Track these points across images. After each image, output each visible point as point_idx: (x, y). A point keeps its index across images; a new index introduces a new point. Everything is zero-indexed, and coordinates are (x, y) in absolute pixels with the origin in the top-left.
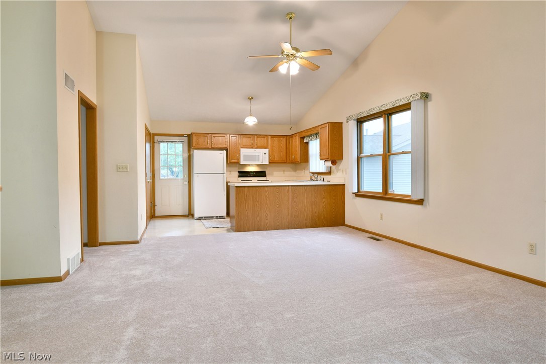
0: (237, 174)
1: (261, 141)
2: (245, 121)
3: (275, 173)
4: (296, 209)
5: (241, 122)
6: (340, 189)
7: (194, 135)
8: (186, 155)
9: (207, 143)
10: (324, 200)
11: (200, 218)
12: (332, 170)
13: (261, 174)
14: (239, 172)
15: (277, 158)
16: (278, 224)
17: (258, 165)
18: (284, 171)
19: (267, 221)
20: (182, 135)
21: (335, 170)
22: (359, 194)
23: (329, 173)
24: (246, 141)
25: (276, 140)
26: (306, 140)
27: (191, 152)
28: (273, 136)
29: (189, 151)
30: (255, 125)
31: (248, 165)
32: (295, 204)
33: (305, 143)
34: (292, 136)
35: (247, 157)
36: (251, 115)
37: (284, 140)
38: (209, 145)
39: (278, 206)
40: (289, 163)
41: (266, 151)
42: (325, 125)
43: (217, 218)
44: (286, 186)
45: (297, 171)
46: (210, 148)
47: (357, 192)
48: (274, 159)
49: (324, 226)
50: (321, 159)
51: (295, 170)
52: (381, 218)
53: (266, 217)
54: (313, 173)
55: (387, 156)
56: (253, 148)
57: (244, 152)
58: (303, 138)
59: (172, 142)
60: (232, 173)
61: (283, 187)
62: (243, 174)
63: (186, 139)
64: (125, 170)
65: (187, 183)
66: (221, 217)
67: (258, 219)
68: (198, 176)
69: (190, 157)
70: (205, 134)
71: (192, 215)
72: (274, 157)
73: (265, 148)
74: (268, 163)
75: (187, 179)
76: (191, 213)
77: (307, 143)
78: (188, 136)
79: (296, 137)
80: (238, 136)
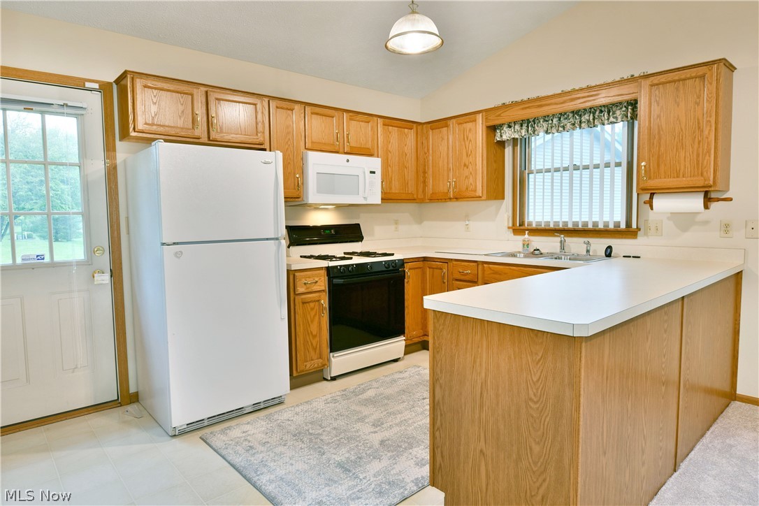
1: (359, 131)
3: (379, 229)
7: (139, 83)
8: (98, 166)
9: (194, 121)
12: (648, 222)
13: (350, 233)
15: (396, 188)
18: (396, 222)
20: (78, 84)
21: (668, 224)
23: (632, 232)
24: (318, 127)
25: (395, 133)
28: (389, 121)
29: (110, 148)
31: (316, 207)
33: (499, 142)
35: (329, 181)
36: (414, 12)
38: (200, 128)
40: (422, 201)
41: (375, 163)
46: (206, 139)
48: (391, 189)
56: (338, 152)
57: (317, 163)
58: (493, 129)
62: (299, 235)
63: (94, 102)
65: (105, 279)
66: (277, 402)
68: (178, 255)
69: (111, 174)
70: (181, 86)
71: (134, 398)
72: (391, 182)
73: (371, 155)
74: (379, 202)
75: (105, 260)
76: (132, 390)
77: (502, 144)
78: (105, 88)
79: (469, 125)
80: (297, 107)
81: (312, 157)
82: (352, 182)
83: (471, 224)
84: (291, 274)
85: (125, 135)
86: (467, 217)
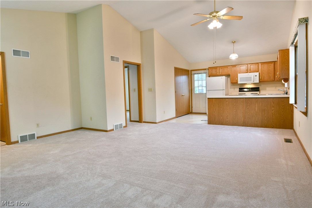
1: (253, 67)
2: (230, 57)
4: (249, 114)
5: (228, 58)
9: (217, 72)
10: (273, 108)
13: (256, 89)
14: (239, 89)
15: (266, 78)
16: (235, 122)
17: (254, 84)
19: (227, 120)
20: (205, 69)
24: (242, 68)
25: (266, 65)
28: (263, 63)
32: (248, 110)
36: (234, 53)
37: (272, 65)
38: (218, 74)
39: (235, 111)
41: (257, 74)
47: (294, 103)
48: (264, 79)
49: (272, 128)
52: (299, 125)
53: (227, 117)
56: (247, 73)
59: (200, 73)
60: (235, 89)
61: (239, 99)
63: (207, 71)
64: (151, 91)
67: (222, 118)
73: (257, 72)
74: (259, 82)
81: (239, 75)
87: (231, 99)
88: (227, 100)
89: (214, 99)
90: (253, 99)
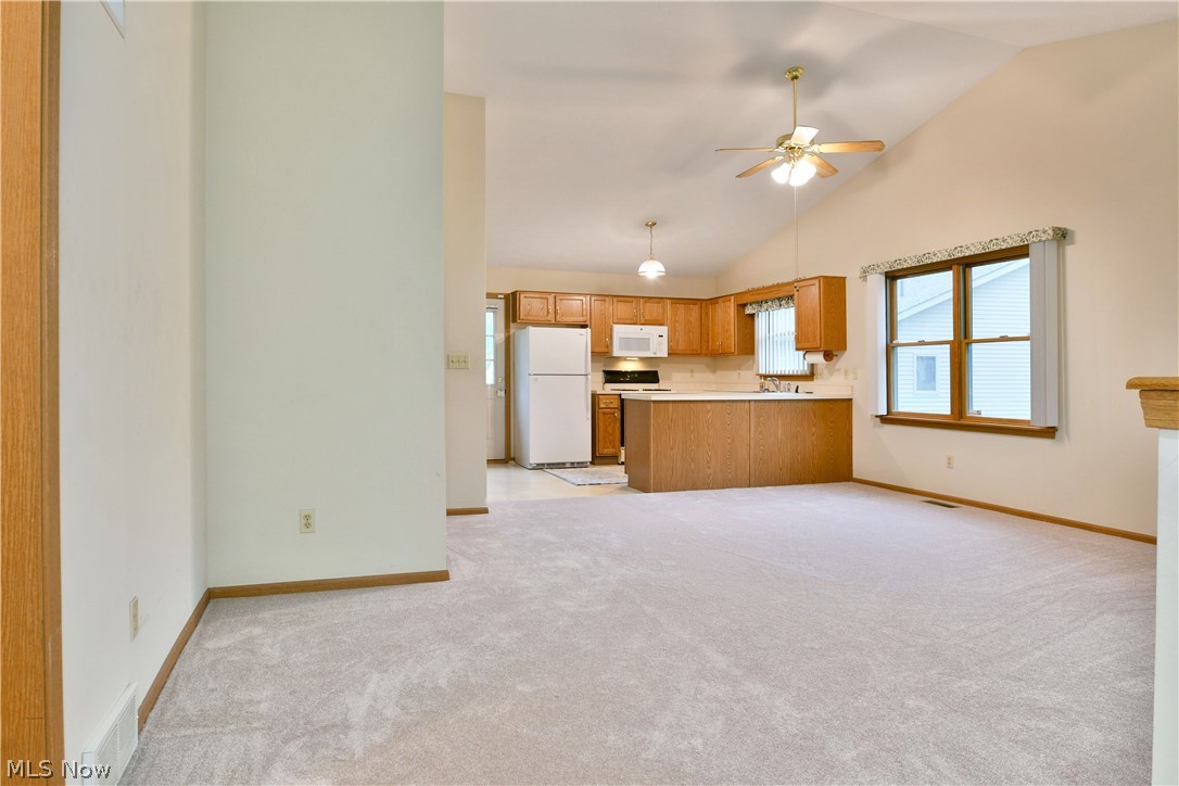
0: (600, 377)
1: (652, 310)
2: (640, 270)
3: (676, 376)
4: (763, 448)
5: (633, 272)
6: (841, 409)
7: (522, 296)
8: (502, 336)
9: (548, 312)
11: (540, 467)
12: (818, 371)
13: (649, 377)
14: (607, 373)
15: (682, 346)
16: (730, 476)
17: (642, 359)
18: (692, 371)
19: (709, 471)
20: (495, 296)
21: (825, 371)
22: (890, 419)
23: (810, 376)
24: (623, 309)
25: (681, 308)
26: (749, 310)
27: (512, 331)
28: (676, 301)
29: (507, 327)
30: (661, 277)
31: (625, 359)
32: (761, 436)
33: (749, 315)
34: (714, 301)
35: (628, 343)
36: (652, 259)
37: (696, 308)
38: (551, 317)
39: (729, 441)
40: (706, 355)
41: (664, 330)
42: (814, 281)
43: (573, 465)
44: (744, 401)
45: (718, 372)
46: (553, 321)
47: (885, 413)
48: (678, 346)
49: (813, 482)
50: (797, 349)
51: (714, 371)
52: (950, 464)
53: (708, 462)
54: (765, 377)
55: (963, 344)
56: (636, 324)
57: (620, 331)
58: (744, 305)
61: (739, 404)
62: (613, 377)
63: (501, 304)
64: (463, 365)
65: (502, 394)
66: (581, 465)
68: (536, 380)
69: (508, 340)
70: (543, 295)
71: (514, 459)
72: (678, 343)
73: (661, 325)
74: (666, 355)
75: (503, 385)
76: (512, 456)
77: (752, 316)
78: (506, 297)
79: (727, 303)
80: (607, 299)
81: (617, 328)
82: (644, 343)
83: (742, 373)
84: (595, 397)
85: (514, 321)
86: (739, 367)
87: (719, 405)
88: (708, 405)
89: (670, 405)
90: (773, 404)
